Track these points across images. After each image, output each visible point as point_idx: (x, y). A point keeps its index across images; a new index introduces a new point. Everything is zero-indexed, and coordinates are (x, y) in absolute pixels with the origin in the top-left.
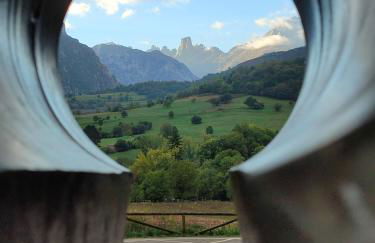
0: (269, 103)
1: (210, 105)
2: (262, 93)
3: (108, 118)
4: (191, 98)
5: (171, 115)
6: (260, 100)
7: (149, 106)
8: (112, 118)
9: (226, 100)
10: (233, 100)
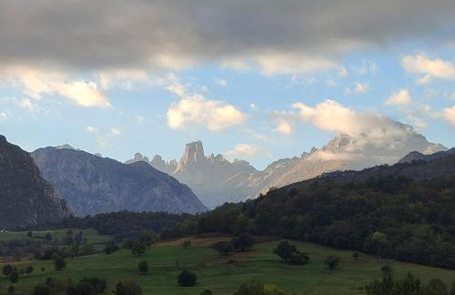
0: (318, 253)
1: (214, 253)
2: (306, 235)
3: (30, 269)
4: (183, 240)
5: (143, 269)
6: (302, 248)
7: (108, 251)
8: (37, 270)
9: (243, 245)
10: (256, 246)
